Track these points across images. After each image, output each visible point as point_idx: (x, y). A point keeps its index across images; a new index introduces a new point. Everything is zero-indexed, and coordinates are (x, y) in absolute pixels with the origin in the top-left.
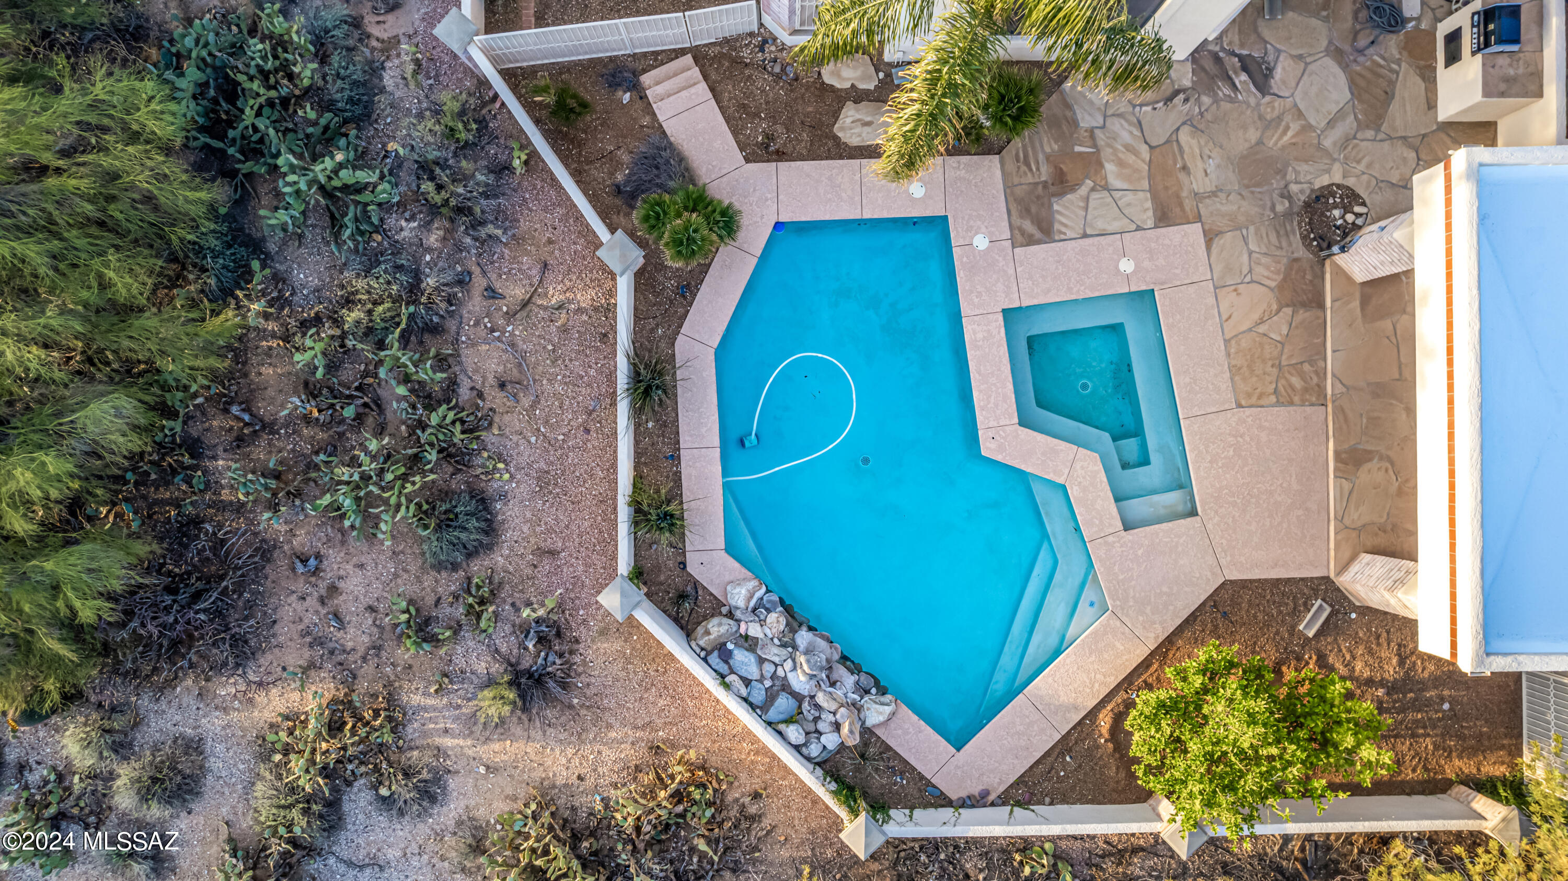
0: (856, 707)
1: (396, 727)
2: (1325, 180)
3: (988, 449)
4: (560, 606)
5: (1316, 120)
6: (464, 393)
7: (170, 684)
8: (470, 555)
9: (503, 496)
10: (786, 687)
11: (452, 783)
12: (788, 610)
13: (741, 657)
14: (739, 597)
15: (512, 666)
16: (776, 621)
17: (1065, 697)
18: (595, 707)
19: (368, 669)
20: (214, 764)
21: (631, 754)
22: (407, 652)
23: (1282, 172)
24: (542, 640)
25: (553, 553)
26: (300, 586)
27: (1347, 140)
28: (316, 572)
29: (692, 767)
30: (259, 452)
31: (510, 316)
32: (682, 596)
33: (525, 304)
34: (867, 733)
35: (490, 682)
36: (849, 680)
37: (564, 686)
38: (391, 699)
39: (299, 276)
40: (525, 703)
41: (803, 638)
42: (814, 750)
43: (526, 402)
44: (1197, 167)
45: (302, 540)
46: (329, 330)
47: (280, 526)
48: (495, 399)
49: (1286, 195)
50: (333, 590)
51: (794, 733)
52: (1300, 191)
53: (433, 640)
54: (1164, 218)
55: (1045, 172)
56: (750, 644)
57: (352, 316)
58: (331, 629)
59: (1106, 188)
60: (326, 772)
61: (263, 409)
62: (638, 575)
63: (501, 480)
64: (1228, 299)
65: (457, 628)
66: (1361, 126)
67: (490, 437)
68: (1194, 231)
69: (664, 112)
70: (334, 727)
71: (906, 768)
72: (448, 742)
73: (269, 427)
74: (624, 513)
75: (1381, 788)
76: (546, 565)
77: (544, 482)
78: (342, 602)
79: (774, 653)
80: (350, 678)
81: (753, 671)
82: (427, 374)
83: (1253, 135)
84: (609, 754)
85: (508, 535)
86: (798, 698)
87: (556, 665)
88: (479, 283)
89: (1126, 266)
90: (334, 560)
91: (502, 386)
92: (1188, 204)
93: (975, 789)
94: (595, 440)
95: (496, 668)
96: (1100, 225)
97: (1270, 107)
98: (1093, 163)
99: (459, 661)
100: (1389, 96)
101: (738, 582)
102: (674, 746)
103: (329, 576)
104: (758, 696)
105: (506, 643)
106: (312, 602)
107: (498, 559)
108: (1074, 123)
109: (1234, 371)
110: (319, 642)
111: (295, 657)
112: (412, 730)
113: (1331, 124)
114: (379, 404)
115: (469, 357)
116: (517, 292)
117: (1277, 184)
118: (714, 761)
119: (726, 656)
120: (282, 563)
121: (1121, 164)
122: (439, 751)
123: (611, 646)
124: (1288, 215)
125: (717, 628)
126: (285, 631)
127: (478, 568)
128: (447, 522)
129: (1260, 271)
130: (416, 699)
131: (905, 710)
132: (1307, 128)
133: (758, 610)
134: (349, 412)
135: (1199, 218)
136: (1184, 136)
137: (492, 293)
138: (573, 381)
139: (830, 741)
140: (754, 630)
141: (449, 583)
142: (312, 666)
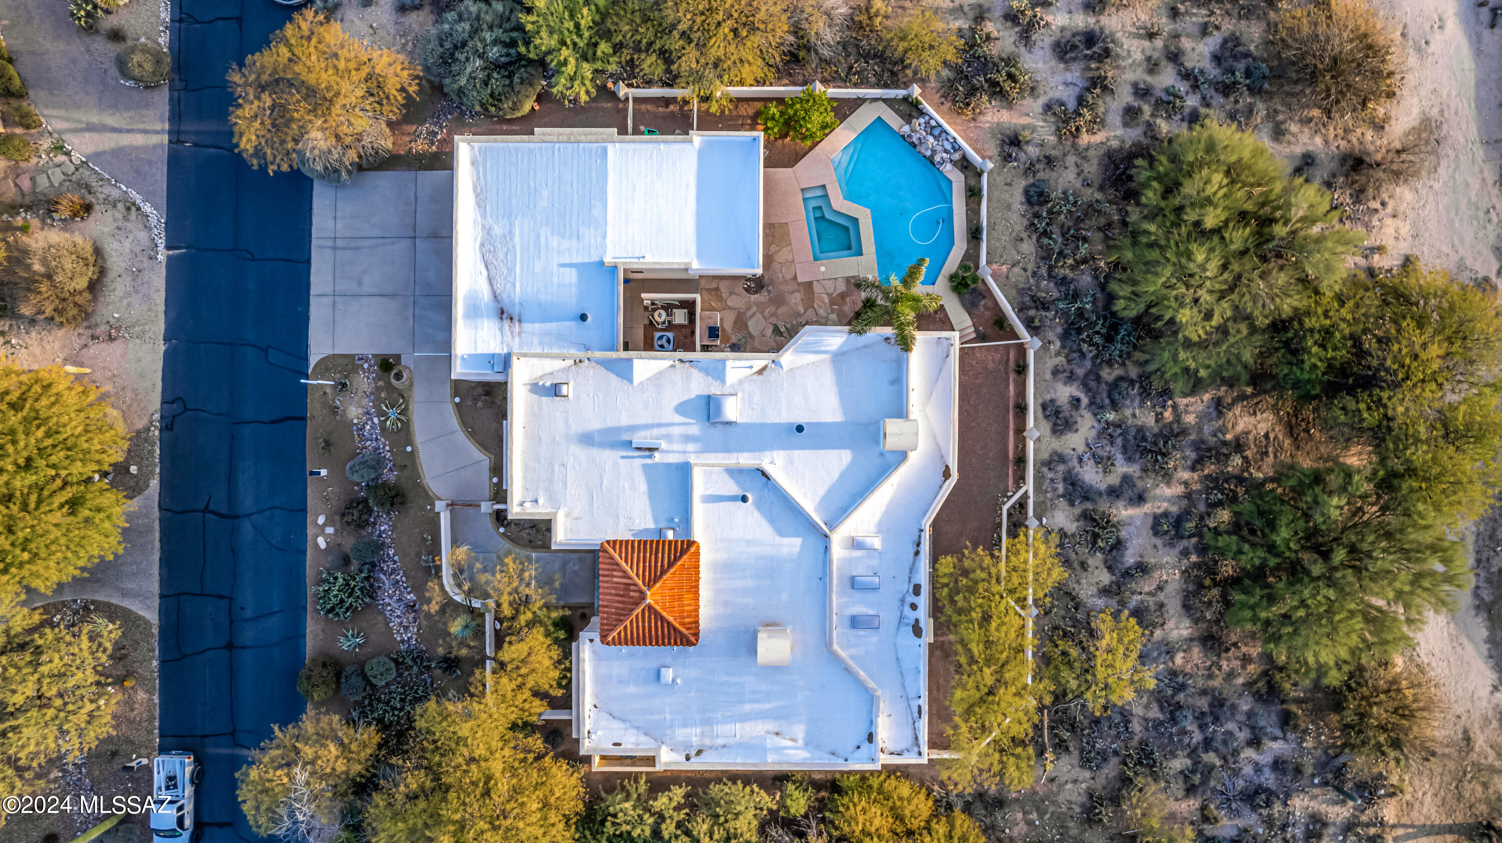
0: (912, 131)
1: (1058, 129)
2: (757, 296)
3: (868, 211)
4: (1004, 167)
5: (759, 315)
6: (1034, 237)
7: (1133, 145)
8: (1033, 185)
9: (1022, 204)
10: (935, 137)
11: (1041, 110)
12: (933, 163)
13: (948, 147)
14: (949, 166)
15: (1020, 148)
16: (937, 158)
17: (846, 132)
18: (994, 135)
19: (1067, 148)
20: (1119, 118)
21: (981, 118)
22: (1054, 153)
23: (770, 299)
24: (1010, 156)
25: (1006, 184)
26: (1090, 176)
27: (749, 308)
28: (1084, 180)
29: (963, 114)
30: (1103, 221)
31: (1019, 262)
32: (966, 168)
33: (1013, 266)
34: (909, 122)
35: (1027, 143)
36: (914, 140)
37: (1003, 141)
38: (1060, 137)
39: (1089, 279)
40: (1016, 136)
41: (928, 153)
42: (927, 118)
43: (1014, 234)
44: (799, 300)
45: (1089, 191)
46: (1078, 257)
47: (1096, 195)
48: (1024, 235)
49: (769, 292)
50: (1079, 174)
51: (933, 123)
52: (764, 293)
53: (1046, 157)
54: (810, 284)
55: (848, 299)
56: (946, 151)
57: (1070, 261)
58: (1079, 162)
59: (828, 294)
60: (1080, 115)
61: (1101, 235)
62: (980, 175)
63: (1022, 208)
64: (790, 258)
65: (1039, 161)
66: (744, 313)
67: (1026, 222)
68: (800, 279)
69: (969, 322)
70: (1078, 129)
71: (897, 111)
72: (1041, 124)
73: (1099, 229)
74: (985, 192)
75: (770, 100)
76: (1009, 180)
77: (1009, 207)
78: (1076, 170)
79: (939, 148)
80: (1074, 145)
81: (945, 143)
82: (1046, 241)
83: (780, 311)
84: (989, 118)
85: (1021, 190)
86: (931, 134)
87: (1006, 148)
88: (1029, 273)
89: (823, 269)
90: (1078, 184)
91: (1022, 240)
92: (802, 288)
93: (874, 104)
94: (993, 220)
95: (1025, 147)
96: (830, 282)
97: (774, 320)
98: (833, 302)
99: (1037, 150)
100: (735, 323)
101: (949, 171)
102: (968, 121)
103: (1080, 179)
104: (944, 135)
105: (1022, 156)
106: (1086, 171)
107: (1024, 183)
108: (838, 316)
109: (788, 235)
110: (1084, 158)
111: (1092, 153)
112: (1053, 128)
113: (754, 314)
114: (1063, 235)
115: (1033, 249)
116: (1016, 270)
117: (772, 295)
118: (955, 115)
119: (953, 148)
120: (1096, 184)
121: (823, 302)
122: (1045, 121)
123: (989, 153)
124: (769, 285)
125: (957, 156)
126: (1095, 162)
127: (1031, 180)
128: (1041, 194)
129: (778, 266)
130: (1052, 138)
131: (896, 129)
132: (762, 313)
133: (943, 161)
134: (1072, 232)
135: (799, 284)
136: (802, 310)
137: (1025, 270)
138: (999, 239)
139: (922, 120)
140: (945, 155)
141: (1040, 175)
142: (1087, 149)
